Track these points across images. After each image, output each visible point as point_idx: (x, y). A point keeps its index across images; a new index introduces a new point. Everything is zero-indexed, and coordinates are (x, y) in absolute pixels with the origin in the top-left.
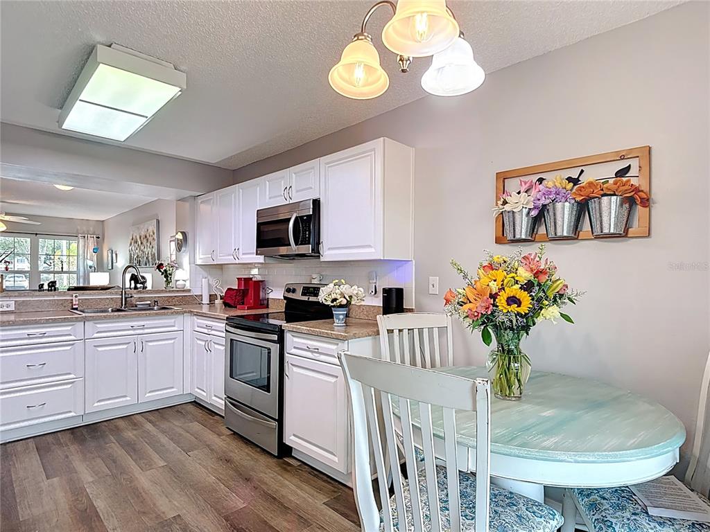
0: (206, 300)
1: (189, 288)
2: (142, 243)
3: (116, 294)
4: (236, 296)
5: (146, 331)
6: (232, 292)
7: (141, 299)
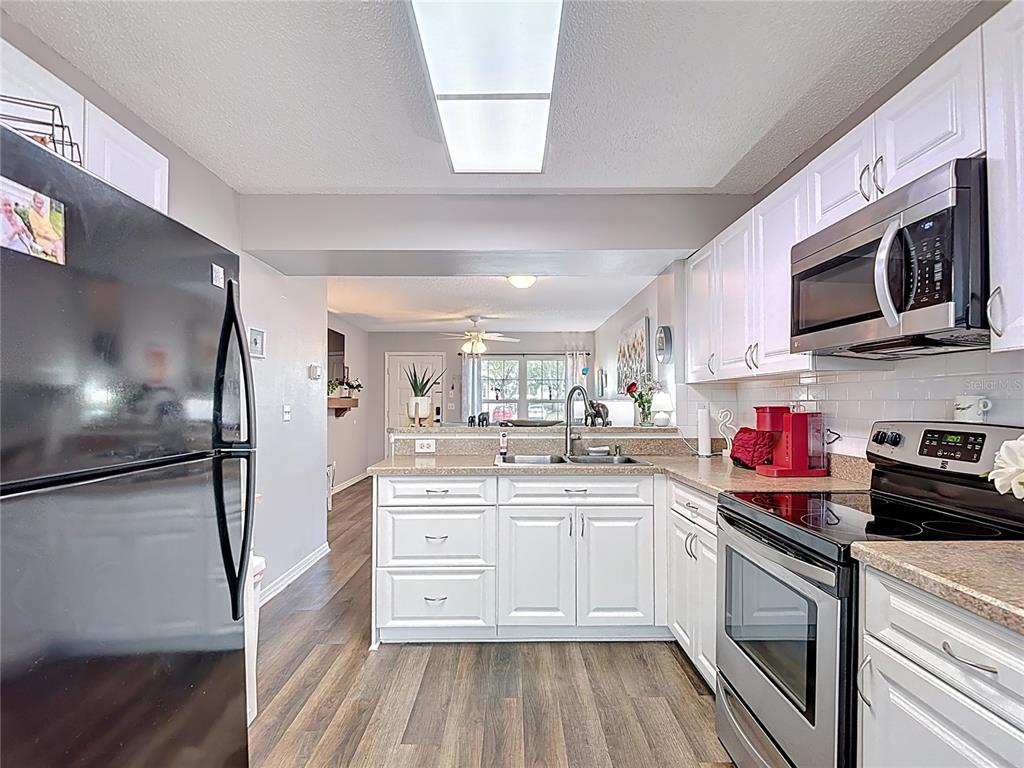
0: (704, 449)
1: (675, 426)
2: (630, 356)
3: (560, 432)
4: (755, 444)
5: (590, 500)
6: (746, 436)
7: (596, 443)
